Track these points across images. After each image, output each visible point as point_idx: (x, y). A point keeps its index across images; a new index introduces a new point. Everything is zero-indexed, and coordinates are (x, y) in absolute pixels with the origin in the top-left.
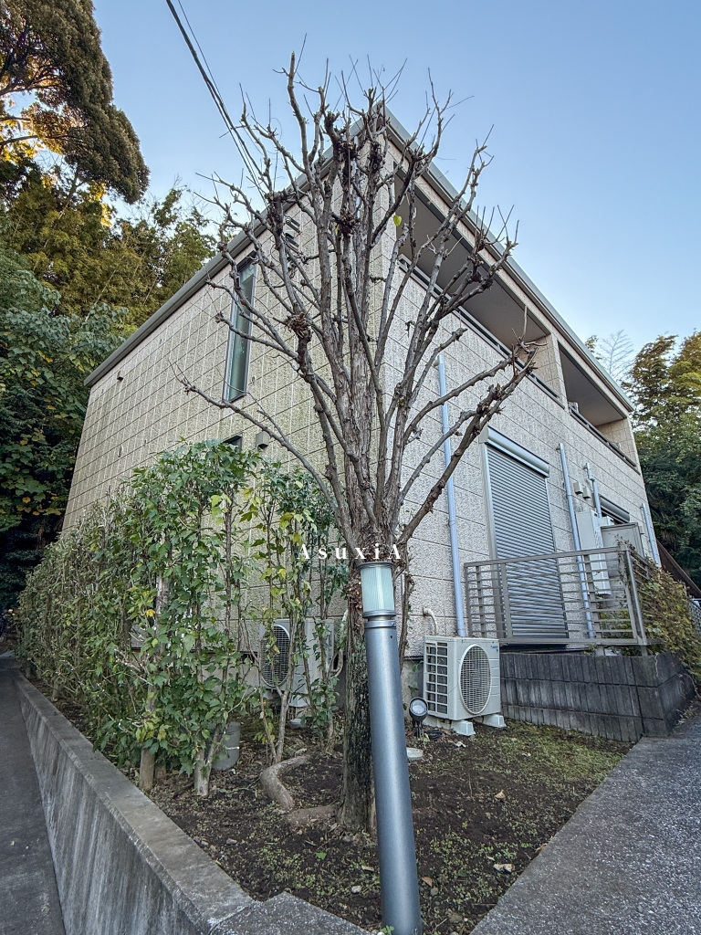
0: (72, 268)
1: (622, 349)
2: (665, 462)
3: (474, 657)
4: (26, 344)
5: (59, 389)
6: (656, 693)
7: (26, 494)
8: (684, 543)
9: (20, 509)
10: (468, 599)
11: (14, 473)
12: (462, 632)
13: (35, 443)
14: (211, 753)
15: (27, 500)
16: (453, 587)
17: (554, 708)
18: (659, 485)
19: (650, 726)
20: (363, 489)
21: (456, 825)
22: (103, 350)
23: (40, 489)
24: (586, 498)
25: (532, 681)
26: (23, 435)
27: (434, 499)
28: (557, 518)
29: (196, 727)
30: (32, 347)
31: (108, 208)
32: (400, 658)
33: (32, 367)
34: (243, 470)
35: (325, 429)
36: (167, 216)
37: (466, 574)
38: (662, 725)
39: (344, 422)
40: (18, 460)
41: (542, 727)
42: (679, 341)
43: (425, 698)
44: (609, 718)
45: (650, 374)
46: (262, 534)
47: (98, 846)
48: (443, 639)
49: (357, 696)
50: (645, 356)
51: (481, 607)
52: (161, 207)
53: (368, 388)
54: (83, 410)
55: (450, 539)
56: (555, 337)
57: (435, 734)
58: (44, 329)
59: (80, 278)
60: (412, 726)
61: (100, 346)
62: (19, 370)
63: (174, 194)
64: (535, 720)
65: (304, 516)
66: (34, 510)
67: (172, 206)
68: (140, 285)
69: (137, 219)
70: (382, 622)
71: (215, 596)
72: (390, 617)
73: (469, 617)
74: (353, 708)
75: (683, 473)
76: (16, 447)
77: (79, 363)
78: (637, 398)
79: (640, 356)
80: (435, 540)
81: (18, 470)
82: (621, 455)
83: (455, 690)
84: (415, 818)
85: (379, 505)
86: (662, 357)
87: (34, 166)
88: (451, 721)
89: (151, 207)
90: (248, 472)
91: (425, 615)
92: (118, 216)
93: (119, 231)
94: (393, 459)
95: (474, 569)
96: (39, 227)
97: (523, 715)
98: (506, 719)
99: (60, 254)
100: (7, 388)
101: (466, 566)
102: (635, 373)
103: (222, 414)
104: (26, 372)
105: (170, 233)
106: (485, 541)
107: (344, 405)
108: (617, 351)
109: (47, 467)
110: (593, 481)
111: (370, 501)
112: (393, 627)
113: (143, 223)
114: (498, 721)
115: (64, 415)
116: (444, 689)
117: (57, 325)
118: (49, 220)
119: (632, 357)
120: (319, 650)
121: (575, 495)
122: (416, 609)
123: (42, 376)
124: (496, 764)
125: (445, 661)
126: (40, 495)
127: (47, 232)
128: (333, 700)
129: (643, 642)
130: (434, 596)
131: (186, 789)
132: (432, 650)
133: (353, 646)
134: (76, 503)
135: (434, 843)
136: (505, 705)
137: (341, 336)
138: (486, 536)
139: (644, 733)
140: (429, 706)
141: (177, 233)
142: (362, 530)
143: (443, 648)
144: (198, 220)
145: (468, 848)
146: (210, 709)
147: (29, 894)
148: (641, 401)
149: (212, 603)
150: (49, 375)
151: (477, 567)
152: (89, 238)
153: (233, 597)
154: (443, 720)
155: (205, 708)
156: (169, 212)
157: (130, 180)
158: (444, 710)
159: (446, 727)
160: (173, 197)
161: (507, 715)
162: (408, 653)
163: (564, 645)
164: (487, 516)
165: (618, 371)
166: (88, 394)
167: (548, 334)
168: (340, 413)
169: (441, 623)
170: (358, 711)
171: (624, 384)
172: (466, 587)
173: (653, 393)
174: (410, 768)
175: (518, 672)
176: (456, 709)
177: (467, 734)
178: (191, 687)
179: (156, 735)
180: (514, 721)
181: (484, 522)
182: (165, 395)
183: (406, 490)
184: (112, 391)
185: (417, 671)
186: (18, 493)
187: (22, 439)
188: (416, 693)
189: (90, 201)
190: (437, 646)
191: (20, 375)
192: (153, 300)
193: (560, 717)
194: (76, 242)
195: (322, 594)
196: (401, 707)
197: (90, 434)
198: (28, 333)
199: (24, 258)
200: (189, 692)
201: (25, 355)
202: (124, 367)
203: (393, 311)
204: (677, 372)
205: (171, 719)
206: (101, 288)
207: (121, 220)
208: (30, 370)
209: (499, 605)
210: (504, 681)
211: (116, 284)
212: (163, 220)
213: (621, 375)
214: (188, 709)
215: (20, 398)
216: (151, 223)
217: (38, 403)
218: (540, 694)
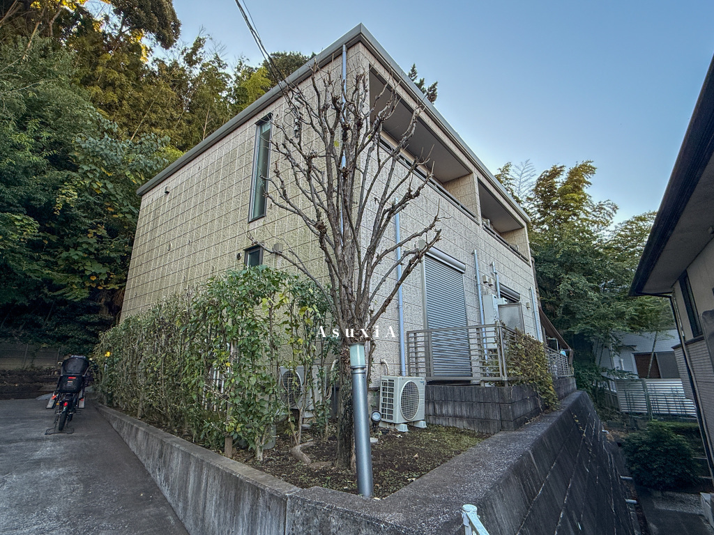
0: (121, 99)
1: (529, 173)
2: (551, 256)
3: (410, 388)
4: (93, 162)
5: (117, 196)
6: (510, 407)
7: (94, 274)
8: (559, 312)
9: (88, 285)
10: (409, 353)
11: (83, 258)
12: (404, 373)
13: (98, 236)
14: (264, 439)
15: (94, 278)
16: (400, 346)
17: (455, 416)
18: (546, 273)
19: (505, 426)
20: (350, 301)
21: (392, 467)
22: (151, 168)
23: (104, 270)
24: (490, 285)
25: (445, 401)
26: (90, 230)
27: (386, 306)
28: (470, 299)
29: (257, 425)
30: (96, 165)
31: (146, 48)
32: (368, 390)
33: (97, 180)
34: (278, 281)
35: (330, 271)
36: (194, 58)
37: (408, 338)
38: (512, 424)
39: (339, 262)
40: (87, 249)
41: (448, 428)
42: (567, 170)
43: (380, 411)
44: (485, 422)
45: (545, 192)
46: (287, 318)
47: (209, 484)
48: (391, 377)
49: (345, 406)
50: (543, 180)
51: (416, 358)
52: (190, 51)
53: (352, 242)
54: (136, 212)
55: (399, 317)
56: (476, 174)
57: (385, 432)
58: (106, 151)
59: (127, 107)
60: (373, 427)
61: (149, 165)
62: (87, 182)
63: (200, 41)
64: (444, 424)
65: (313, 308)
66: (98, 285)
67: (198, 50)
68: (174, 113)
69: (170, 60)
70: (359, 371)
71: (265, 355)
72: (363, 368)
73: (409, 364)
74: (342, 412)
75: (561, 265)
76: (85, 239)
77: (133, 177)
78: (536, 209)
79: (540, 179)
80: (390, 317)
81: (86, 255)
82: (518, 254)
83: (398, 406)
84: (373, 464)
85: (358, 308)
86: (555, 180)
87: (87, 13)
88: (395, 424)
89: (181, 50)
90: (282, 283)
91: (382, 363)
92: (155, 56)
93: (156, 68)
94: (365, 282)
95: (413, 335)
96: (94, 65)
97: (439, 421)
98: (427, 424)
99: (111, 88)
100: (79, 195)
101: (408, 333)
102: (536, 190)
103: (248, 227)
104: (92, 183)
105: (196, 71)
106: (421, 317)
107: (339, 252)
108: (524, 175)
109: (109, 254)
110: (496, 273)
111: (353, 306)
112: (364, 373)
113: (175, 64)
114: (423, 425)
115: (121, 216)
116: (391, 406)
117: (116, 149)
118: (103, 61)
119: (535, 179)
120: (320, 385)
121: (483, 283)
122: (377, 360)
123: (105, 187)
124: (417, 444)
125: (392, 390)
126: (104, 274)
127: (101, 71)
128: (328, 412)
129: (505, 378)
130: (388, 352)
131: (251, 457)
132: (385, 384)
133: (343, 382)
134: (134, 282)
135: (381, 473)
136: (427, 416)
137: (338, 214)
138: (422, 314)
139: (502, 429)
140: (382, 416)
141: (201, 72)
142: (348, 322)
143: (391, 383)
144: (219, 64)
145: (397, 474)
146: (263, 416)
147: (161, 517)
148: (539, 211)
149: (263, 360)
150: (110, 186)
151: (415, 334)
152: (134, 75)
153: (274, 355)
154: (391, 424)
155: (261, 415)
156: (196, 55)
157: (167, 32)
158: (391, 417)
159: (392, 427)
160: (198, 44)
161: (428, 422)
162: (371, 386)
163: (470, 381)
164: (423, 301)
165: (524, 189)
166: (140, 202)
167: (471, 173)
168: (337, 256)
169: (392, 368)
170: (345, 414)
171: (529, 199)
172: (408, 346)
173: (546, 207)
174: (371, 447)
175: (436, 397)
176: (398, 417)
177: (403, 431)
178: (253, 404)
179: (235, 429)
180: (432, 425)
181: (421, 304)
182: (204, 209)
183: (372, 297)
184: (161, 201)
185: (376, 396)
186: (88, 273)
187: (88, 233)
188: (376, 408)
189: (132, 42)
190: (388, 382)
191: (88, 186)
192: (184, 124)
193: (458, 422)
194: (124, 78)
195: (322, 352)
196: (368, 416)
197: (143, 232)
198: (94, 155)
199: (85, 92)
200: (252, 407)
201: (91, 171)
202: (171, 183)
203: (367, 198)
204: (563, 192)
205: (243, 421)
206: (144, 114)
207: (157, 59)
208: (95, 182)
209: (428, 357)
210: (428, 401)
211: (155, 112)
212: (190, 61)
213: (527, 192)
214: (251, 416)
215: (88, 203)
216: (182, 63)
217: (101, 205)
218: (448, 409)
